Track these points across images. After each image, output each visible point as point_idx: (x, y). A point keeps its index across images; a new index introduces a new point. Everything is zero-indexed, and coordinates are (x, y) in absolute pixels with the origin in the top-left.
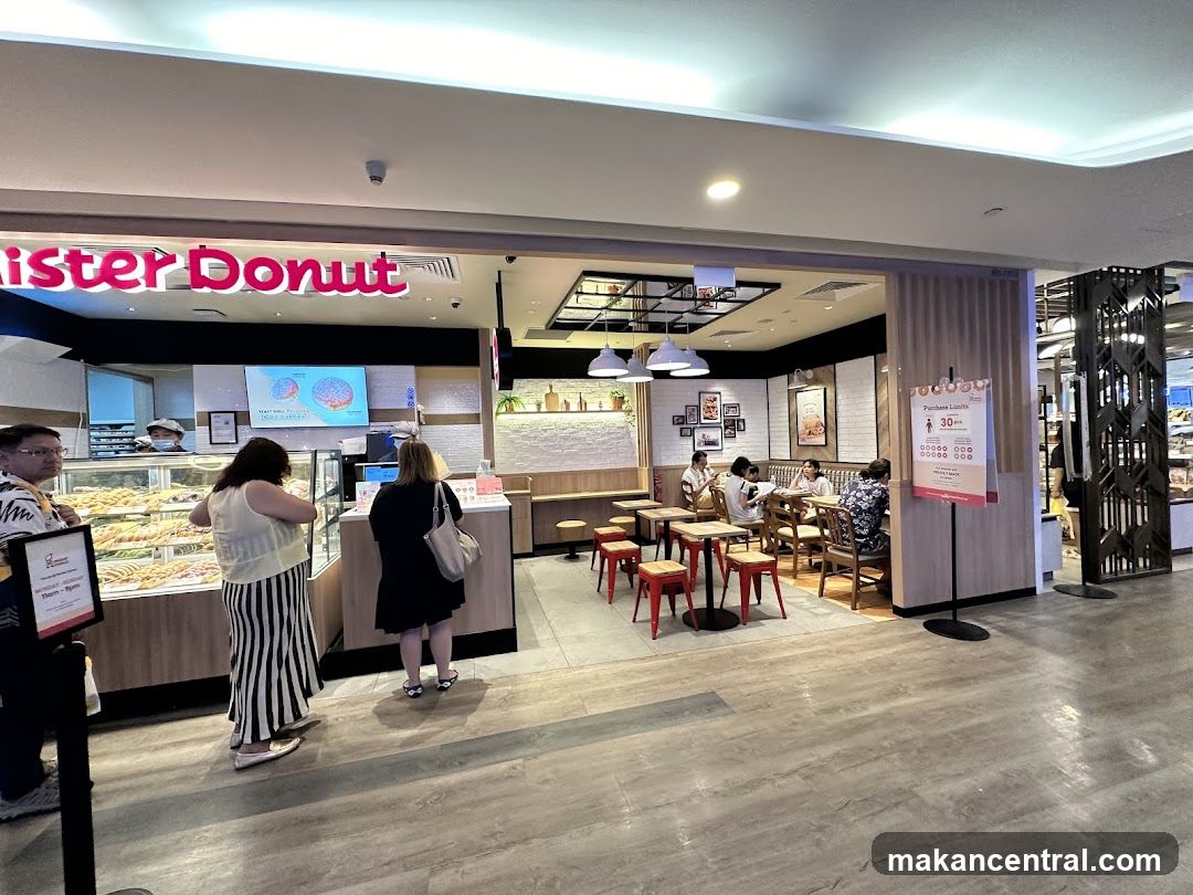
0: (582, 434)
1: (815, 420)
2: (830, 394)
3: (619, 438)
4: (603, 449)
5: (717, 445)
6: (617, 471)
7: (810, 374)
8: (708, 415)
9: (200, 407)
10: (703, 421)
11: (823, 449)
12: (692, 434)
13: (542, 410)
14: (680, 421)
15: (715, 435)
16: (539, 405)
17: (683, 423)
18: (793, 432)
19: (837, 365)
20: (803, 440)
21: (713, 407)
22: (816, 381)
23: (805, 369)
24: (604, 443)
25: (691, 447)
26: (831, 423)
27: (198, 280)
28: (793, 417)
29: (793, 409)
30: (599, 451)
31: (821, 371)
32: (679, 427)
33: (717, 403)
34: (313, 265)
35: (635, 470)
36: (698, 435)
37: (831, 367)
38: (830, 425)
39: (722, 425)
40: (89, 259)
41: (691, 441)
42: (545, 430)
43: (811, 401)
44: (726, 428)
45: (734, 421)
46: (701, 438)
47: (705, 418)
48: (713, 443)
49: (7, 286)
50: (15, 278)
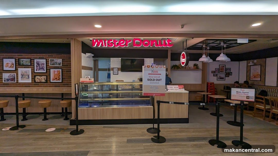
1: (257, 73)
5: (224, 79)
6: (196, 85)
9: (111, 66)
11: (259, 82)
12: (217, 76)
14: (213, 72)
15: (223, 76)
18: (248, 76)
19: (267, 59)
20: (252, 79)
21: (223, 69)
23: (254, 60)
28: (248, 72)
29: (248, 70)
31: (259, 60)
32: (213, 74)
34: (155, 41)
37: (264, 59)
38: (262, 75)
41: (216, 78)
43: (256, 68)
44: (226, 74)
45: (229, 73)
46: (219, 77)
47: (221, 72)
48: (222, 78)
49: (104, 46)
50: (105, 45)
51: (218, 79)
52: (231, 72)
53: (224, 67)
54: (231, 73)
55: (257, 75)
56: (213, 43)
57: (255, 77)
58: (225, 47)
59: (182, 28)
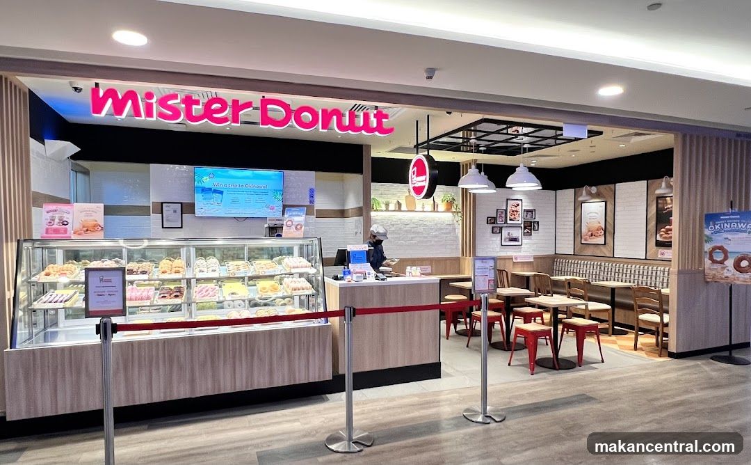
0: (420, 229)
1: (596, 225)
2: (610, 207)
3: (447, 233)
4: (436, 242)
5: (518, 241)
6: (446, 259)
7: (594, 190)
8: (512, 217)
9: (154, 198)
10: (509, 222)
11: (602, 247)
12: (501, 232)
13: (389, 209)
14: (492, 221)
15: (517, 233)
16: (387, 205)
17: (494, 223)
18: (577, 232)
19: (617, 184)
20: (586, 240)
21: (517, 211)
22: (598, 195)
23: (591, 185)
24: (436, 236)
25: (499, 242)
26: (610, 228)
27: (266, 120)
28: (578, 221)
29: (578, 215)
30: (433, 243)
31: (603, 188)
32: (491, 225)
33: (519, 208)
34: (337, 112)
35: (458, 259)
36: (505, 232)
37: (612, 186)
38: (608, 230)
39: (522, 225)
40: (197, 102)
41: (499, 238)
42: (393, 225)
43: (594, 210)
44: (525, 228)
45: (531, 222)
46: (507, 236)
47: (511, 220)
48: (515, 240)
49: (143, 118)
50: (149, 113)
51: (505, 240)
52: (536, 220)
53: (518, 205)
54: (536, 225)
55: (598, 230)
56: (498, 132)
57: (592, 235)
58: (526, 148)
59: (428, 78)
